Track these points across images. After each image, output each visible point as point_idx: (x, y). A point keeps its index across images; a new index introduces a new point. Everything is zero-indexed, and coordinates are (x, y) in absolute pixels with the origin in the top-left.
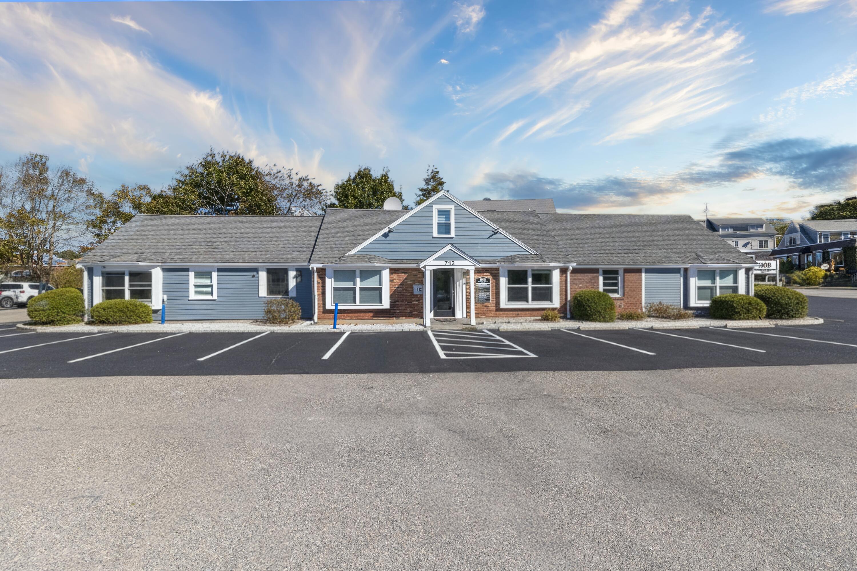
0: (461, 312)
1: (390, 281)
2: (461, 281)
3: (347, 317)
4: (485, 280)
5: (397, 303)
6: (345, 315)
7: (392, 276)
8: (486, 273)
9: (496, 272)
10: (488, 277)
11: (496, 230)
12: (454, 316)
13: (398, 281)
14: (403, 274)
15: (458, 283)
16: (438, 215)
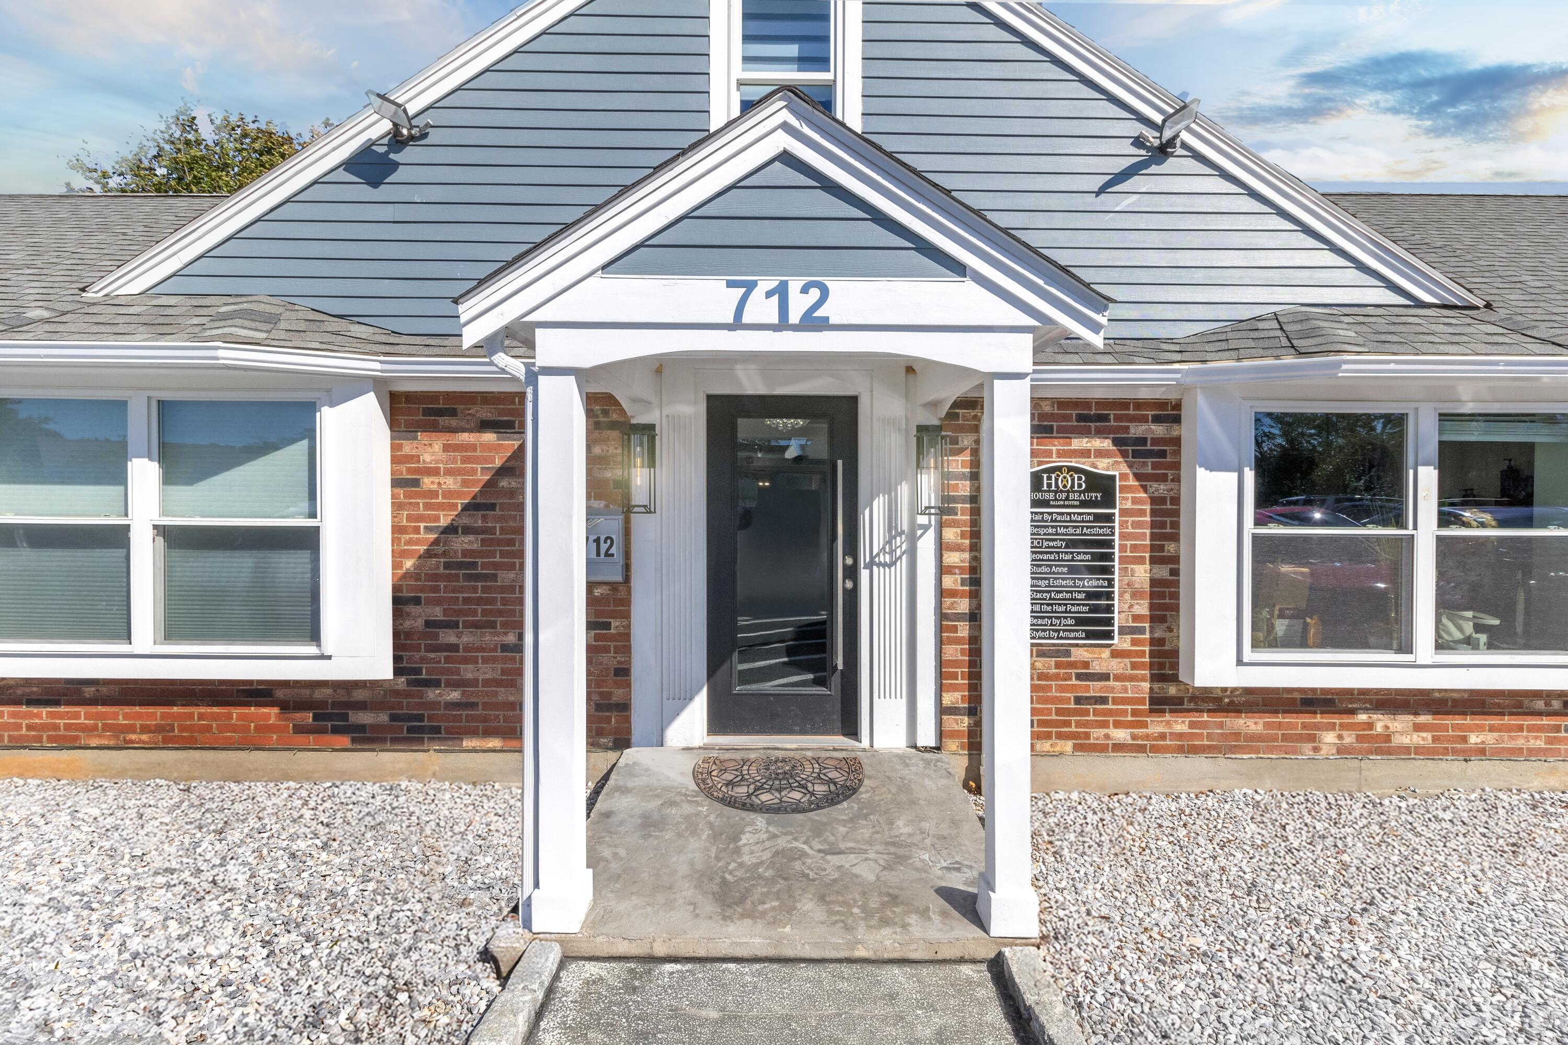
0: (901, 704)
1: (396, 483)
2: (904, 490)
3: (90, 730)
4: (1080, 482)
5: (448, 637)
6: (82, 715)
7: (408, 448)
8: (1085, 433)
9: (1159, 430)
10: (1103, 467)
11: (1160, 128)
12: (851, 728)
13: (450, 483)
14: (489, 437)
15: (879, 505)
16: (747, 38)
